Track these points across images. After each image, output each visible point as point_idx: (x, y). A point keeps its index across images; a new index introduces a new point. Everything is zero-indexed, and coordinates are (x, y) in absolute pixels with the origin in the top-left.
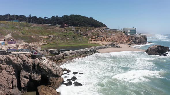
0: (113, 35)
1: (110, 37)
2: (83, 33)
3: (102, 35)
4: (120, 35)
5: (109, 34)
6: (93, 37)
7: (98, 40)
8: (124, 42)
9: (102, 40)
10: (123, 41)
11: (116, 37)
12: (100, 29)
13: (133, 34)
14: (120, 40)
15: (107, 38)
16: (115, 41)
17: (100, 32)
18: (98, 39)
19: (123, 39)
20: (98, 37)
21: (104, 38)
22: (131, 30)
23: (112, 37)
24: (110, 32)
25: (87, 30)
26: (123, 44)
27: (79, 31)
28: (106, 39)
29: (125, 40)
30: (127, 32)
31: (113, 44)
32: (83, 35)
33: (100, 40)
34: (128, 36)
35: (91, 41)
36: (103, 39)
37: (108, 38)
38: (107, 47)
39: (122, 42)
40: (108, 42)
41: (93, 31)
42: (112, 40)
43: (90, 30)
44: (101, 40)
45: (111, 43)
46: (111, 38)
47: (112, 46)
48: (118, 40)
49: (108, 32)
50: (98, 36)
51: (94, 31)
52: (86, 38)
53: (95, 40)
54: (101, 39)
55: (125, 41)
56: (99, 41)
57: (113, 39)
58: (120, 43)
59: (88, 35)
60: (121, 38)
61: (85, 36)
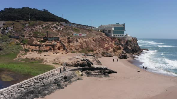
0: (84, 37)
1: (77, 41)
2: (16, 33)
3: (58, 36)
4: (99, 36)
5: (74, 33)
6: (33, 41)
7: (46, 48)
8: (109, 52)
9: (56, 48)
10: (107, 49)
11: (90, 40)
12: (53, 24)
13: (121, 35)
14: (100, 46)
15: (69, 42)
16: (89, 51)
17: (53, 28)
18: (46, 46)
19: (106, 46)
20: (45, 41)
21: (61, 42)
22: (115, 28)
23: (81, 41)
24: (76, 30)
25: (26, 25)
26: (107, 56)
27: (10, 29)
28: (66, 45)
29: (111, 46)
30: (110, 31)
31: (89, 64)
32: (14, 38)
33: (50, 49)
34: (112, 39)
35: (27, 50)
36: (59, 45)
37: (71, 44)
38: (65, 78)
39: (105, 51)
40: (73, 52)
41: (37, 28)
42: (82, 48)
43: (33, 26)
44: (52, 48)
45: (79, 57)
46: (78, 44)
47: (83, 70)
48: (94, 48)
49: (73, 30)
50: (46, 39)
51: (41, 27)
52: (17, 44)
53: (37, 48)
54: (53, 46)
55: (112, 50)
56: (47, 51)
57: (84, 45)
58: (100, 55)
59: (23, 36)
60: (100, 42)
61: (18, 38)
